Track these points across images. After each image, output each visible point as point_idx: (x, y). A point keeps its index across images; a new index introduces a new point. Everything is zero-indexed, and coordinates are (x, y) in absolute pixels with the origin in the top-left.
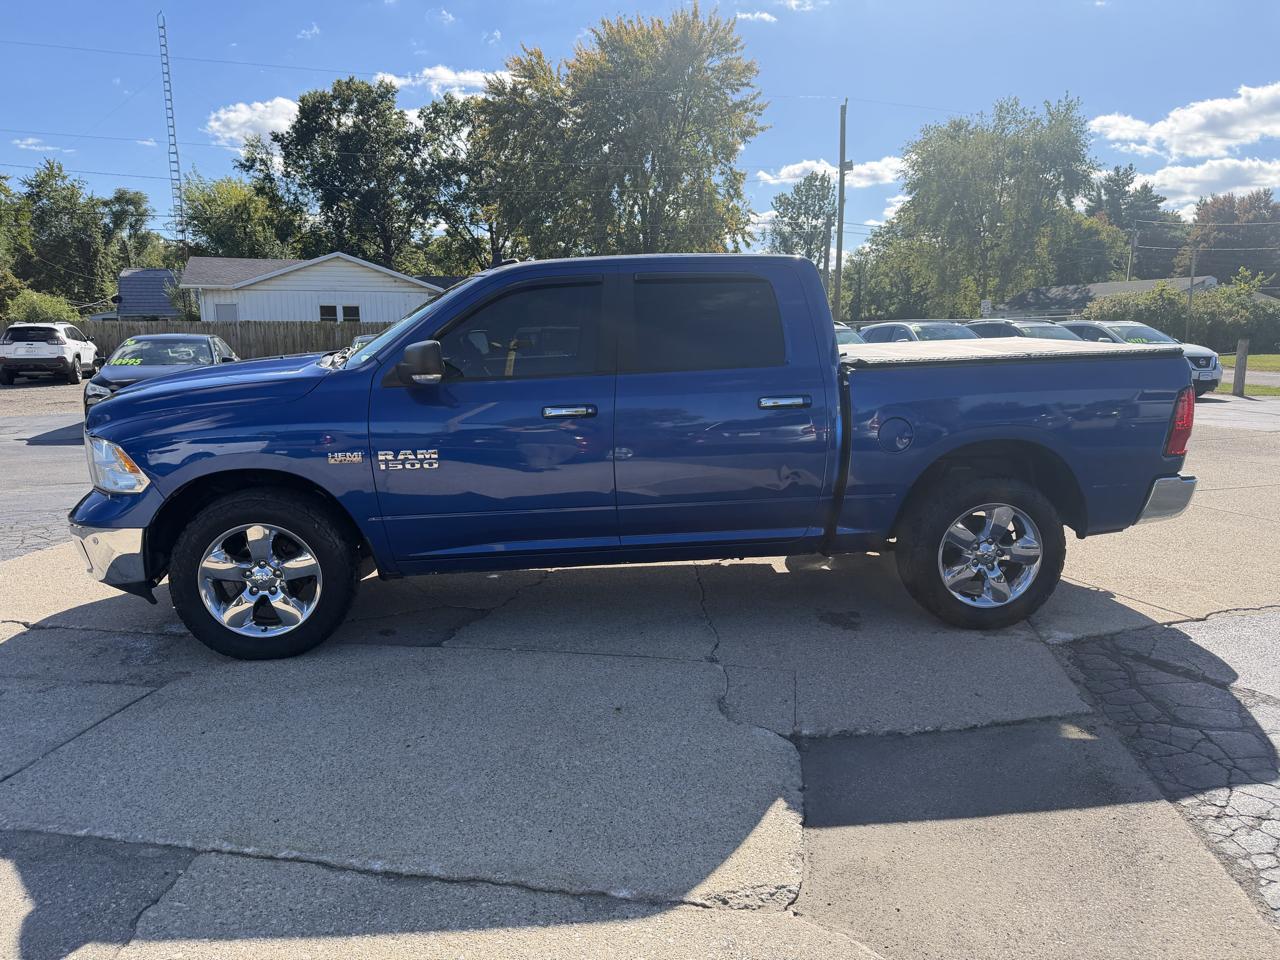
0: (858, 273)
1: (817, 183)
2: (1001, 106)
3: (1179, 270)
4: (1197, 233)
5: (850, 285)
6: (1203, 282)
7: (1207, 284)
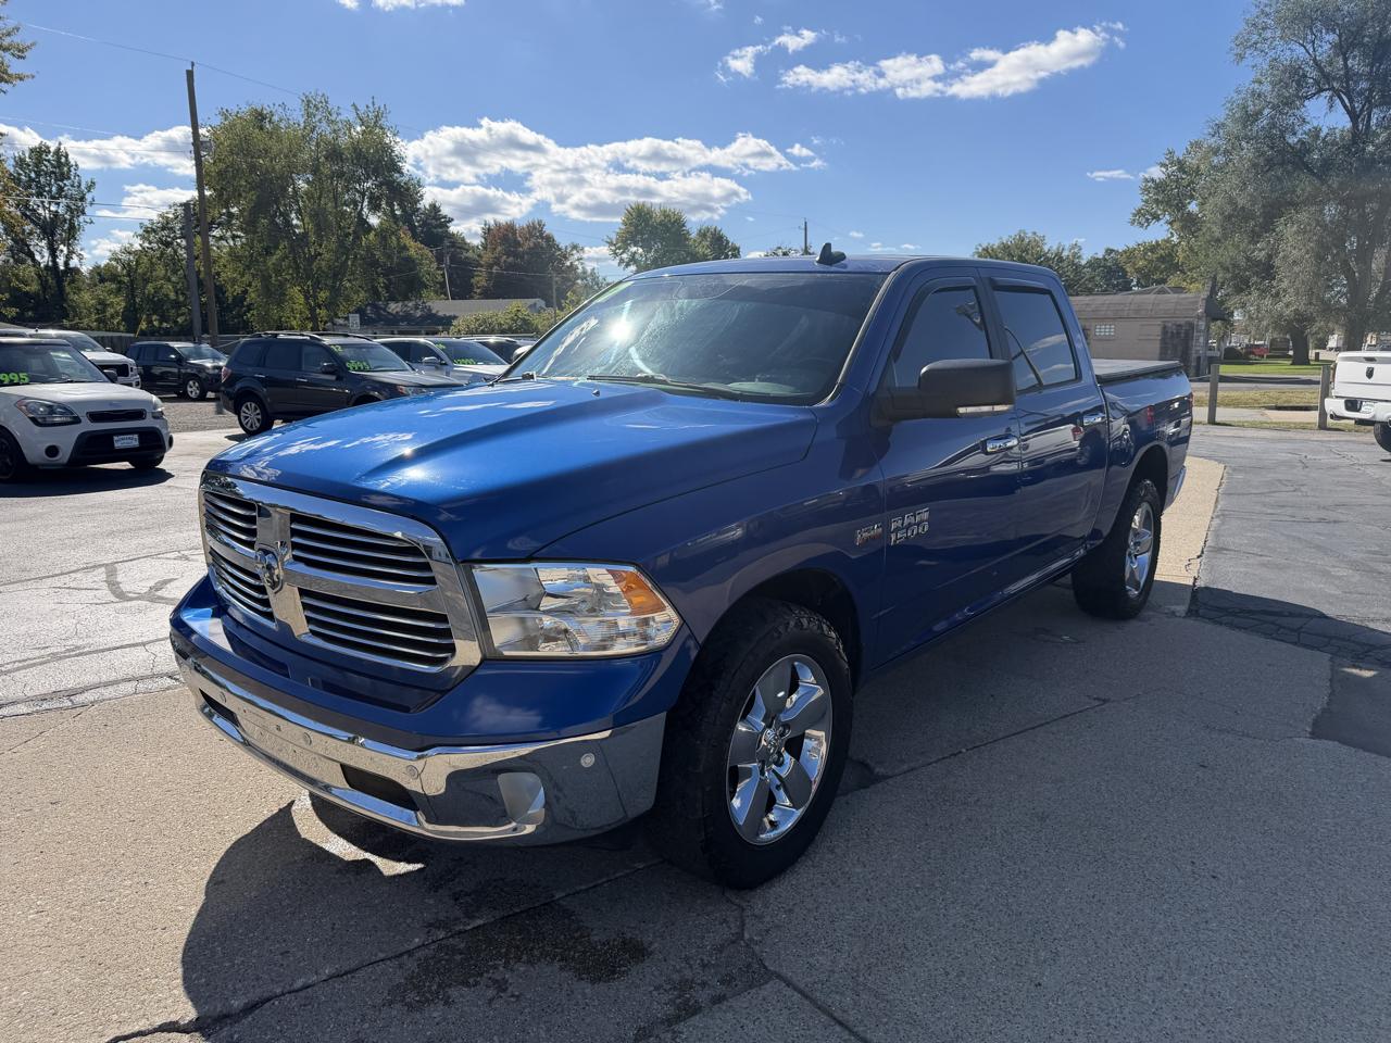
0: (129, 275)
1: (50, 157)
2: (309, 101)
3: (478, 291)
4: (487, 257)
5: (119, 290)
6: (535, 304)
7: (538, 306)
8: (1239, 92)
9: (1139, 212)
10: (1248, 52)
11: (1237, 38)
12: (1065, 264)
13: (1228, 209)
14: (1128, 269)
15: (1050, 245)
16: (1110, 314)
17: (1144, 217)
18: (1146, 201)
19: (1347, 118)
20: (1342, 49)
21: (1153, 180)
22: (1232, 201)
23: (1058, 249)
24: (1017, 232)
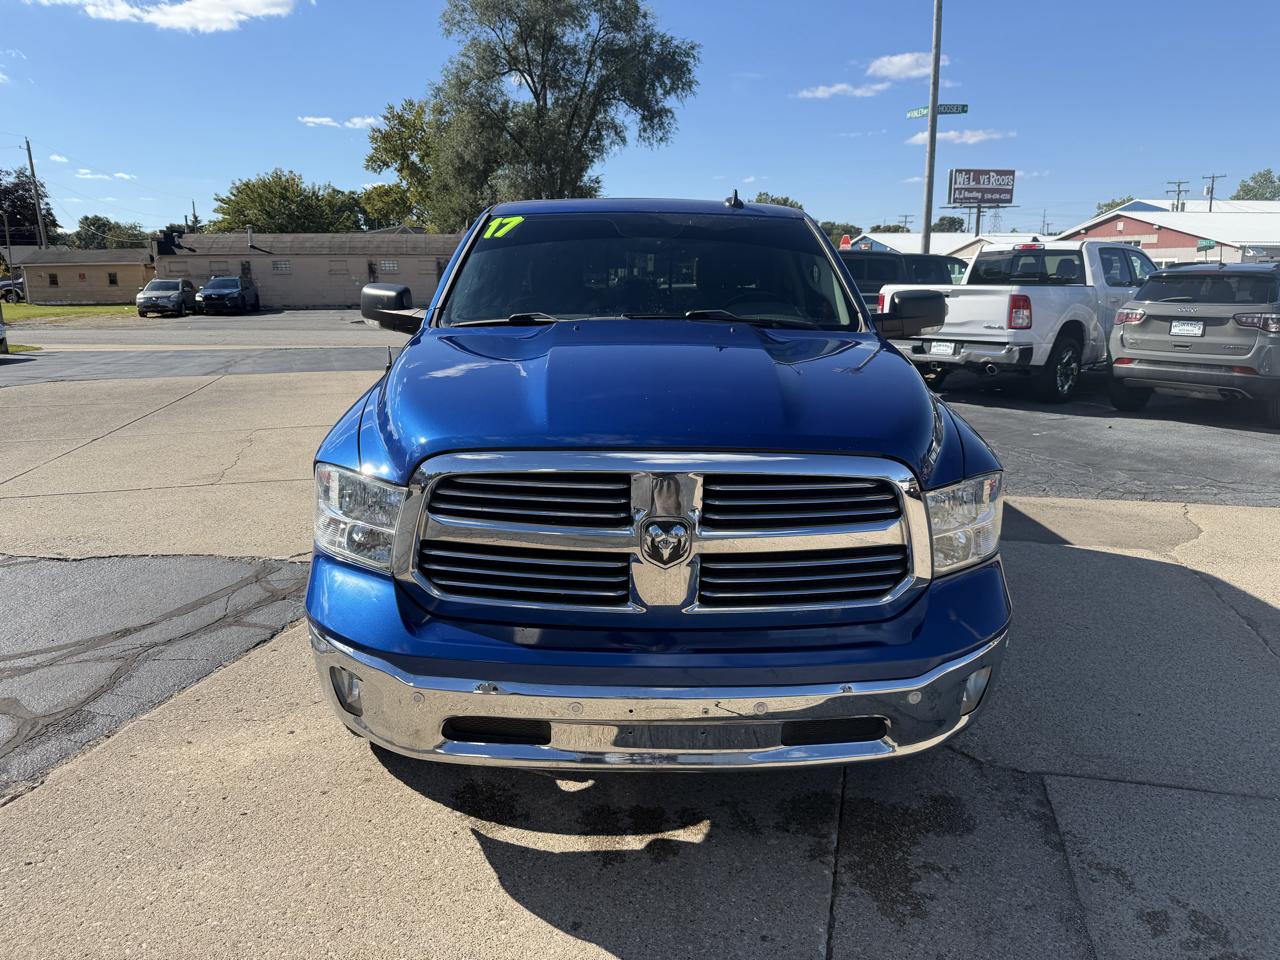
8: (452, 63)
9: (371, 158)
10: (454, 28)
11: (444, 15)
12: (322, 203)
13: (457, 164)
14: (369, 210)
15: (307, 184)
16: (392, 251)
17: (376, 163)
18: (375, 149)
19: (532, 96)
20: (523, 38)
21: (380, 132)
22: (460, 157)
23: (313, 187)
24: (273, 170)
